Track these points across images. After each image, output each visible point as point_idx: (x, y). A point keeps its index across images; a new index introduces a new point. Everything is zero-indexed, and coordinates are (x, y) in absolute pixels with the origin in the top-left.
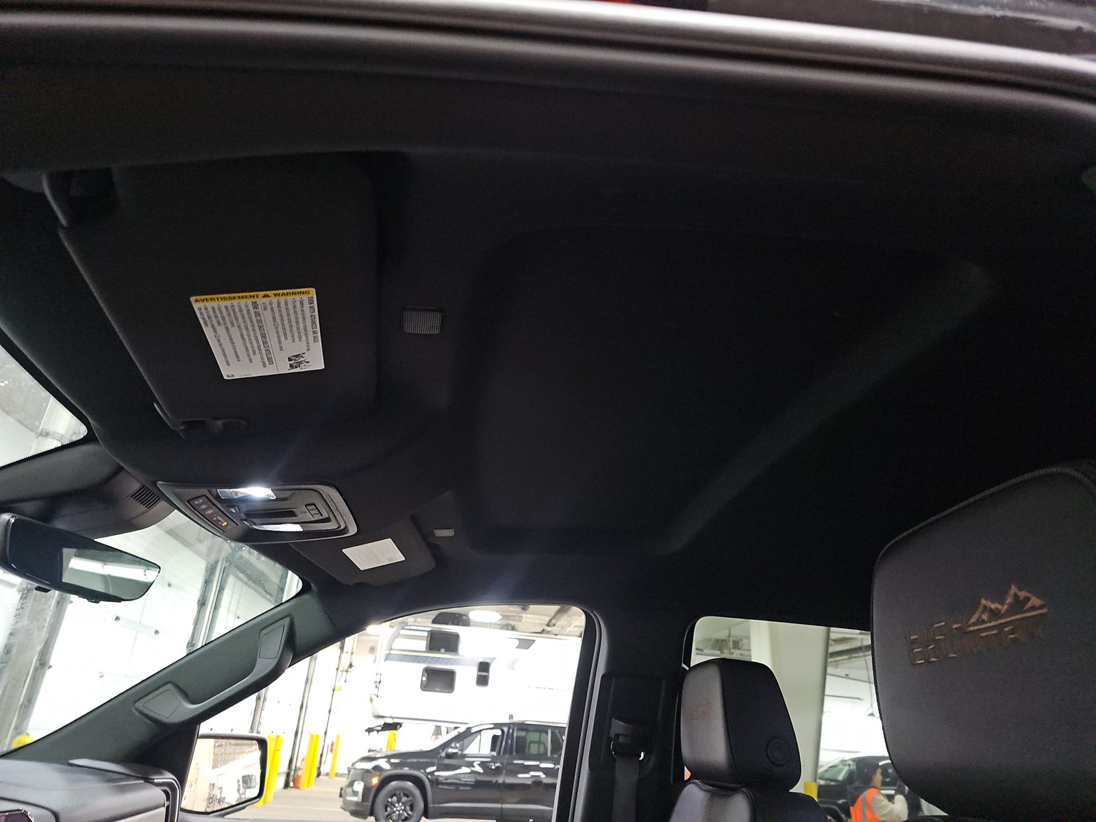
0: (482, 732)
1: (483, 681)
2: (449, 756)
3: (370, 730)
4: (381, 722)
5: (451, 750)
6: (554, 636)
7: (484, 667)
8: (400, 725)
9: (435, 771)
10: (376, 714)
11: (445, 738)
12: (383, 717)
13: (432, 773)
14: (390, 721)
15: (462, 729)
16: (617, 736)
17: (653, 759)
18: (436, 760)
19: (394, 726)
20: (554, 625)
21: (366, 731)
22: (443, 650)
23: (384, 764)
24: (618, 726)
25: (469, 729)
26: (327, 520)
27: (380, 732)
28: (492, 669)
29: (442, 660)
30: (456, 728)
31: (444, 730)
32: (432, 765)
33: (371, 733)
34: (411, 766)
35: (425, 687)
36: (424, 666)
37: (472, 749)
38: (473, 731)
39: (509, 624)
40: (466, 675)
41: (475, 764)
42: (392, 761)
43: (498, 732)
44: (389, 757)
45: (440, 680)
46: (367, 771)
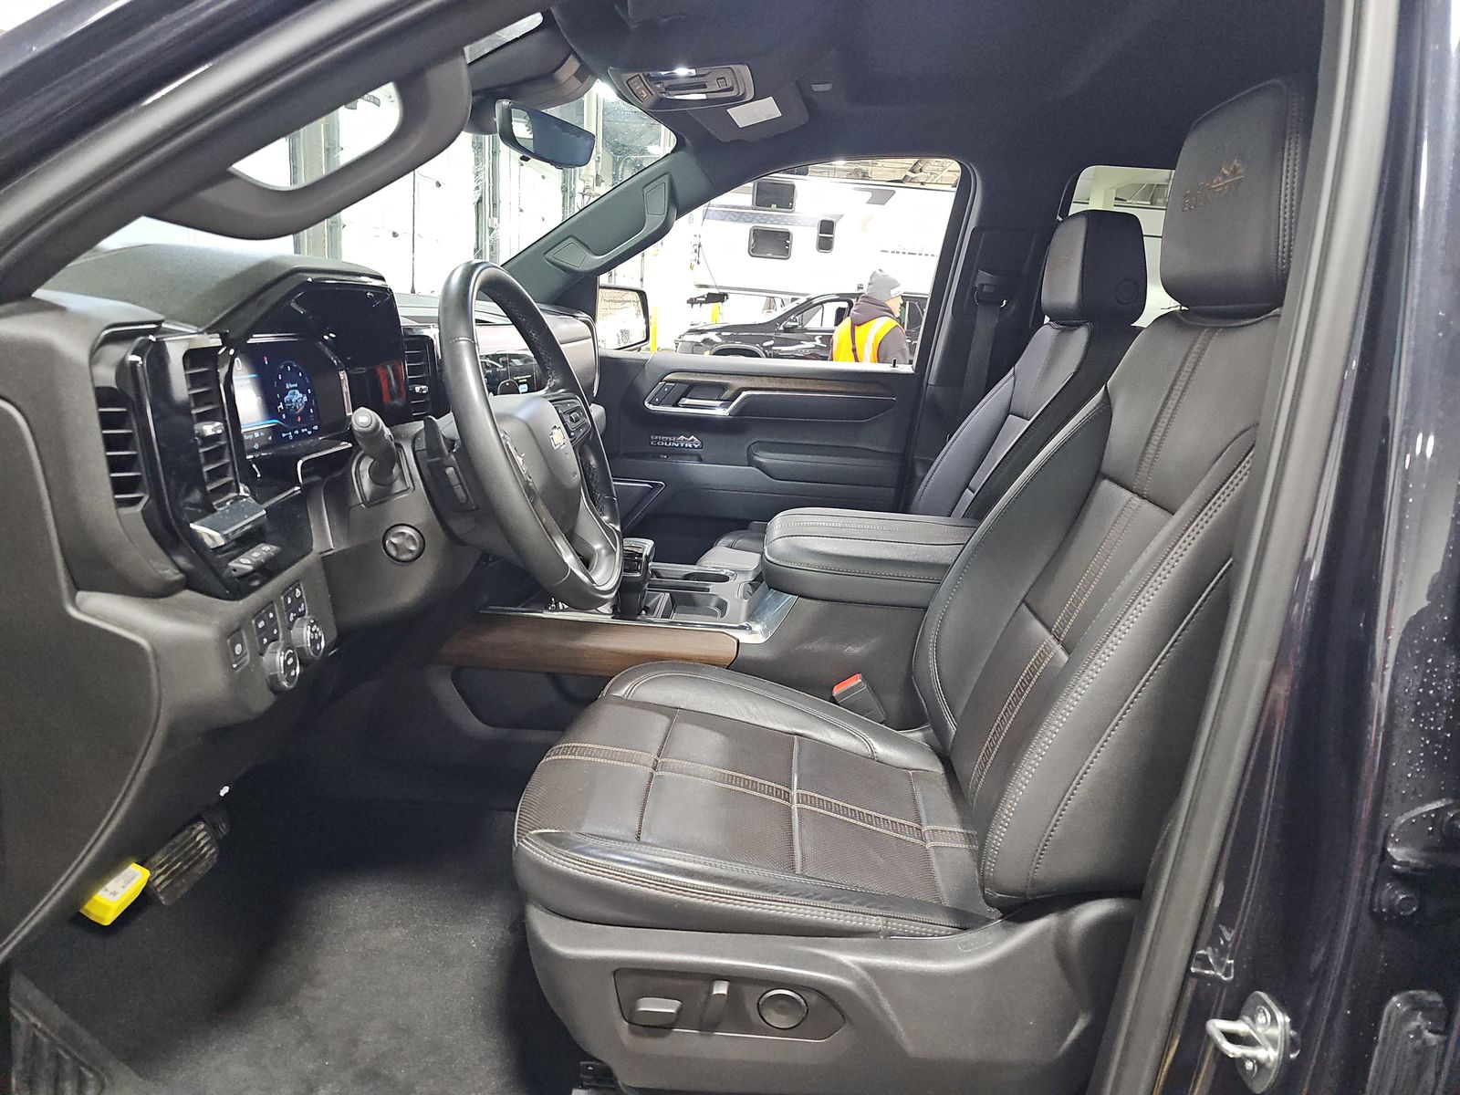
0: (825, 305)
1: (825, 244)
2: (787, 330)
3: (692, 302)
4: (705, 292)
5: (790, 324)
6: (919, 185)
7: (827, 227)
8: (726, 294)
9: (773, 346)
10: (698, 283)
11: (780, 312)
12: (706, 286)
13: (768, 347)
14: (715, 291)
15: (802, 300)
16: (982, 285)
17: (1013, 307)
18: (773, 334)
19: (719, 298)
20: (921, 170)
21: (688, 302)
22: (774, 206)
23: (713, 336)
24: (983, 277)
25: (809, 300)
26: (731, 89)
27: (703, 305)
28: (837, 230)
29: (774, 219)
30: (793, 300)
31: (778, 302)
32: (770, 338)
33: (695, 305)
34: (743, 339)
35: (755, 251)
36: (751, 226)
37: (814, 323)
38: (815, 302)
39: (860, 169)
40: (804, 238)
41: (817, 338)
42: (723, 334)
43: (845, 305)
44: (719, 331)
45: (771, 243)
46: (697, 344)
